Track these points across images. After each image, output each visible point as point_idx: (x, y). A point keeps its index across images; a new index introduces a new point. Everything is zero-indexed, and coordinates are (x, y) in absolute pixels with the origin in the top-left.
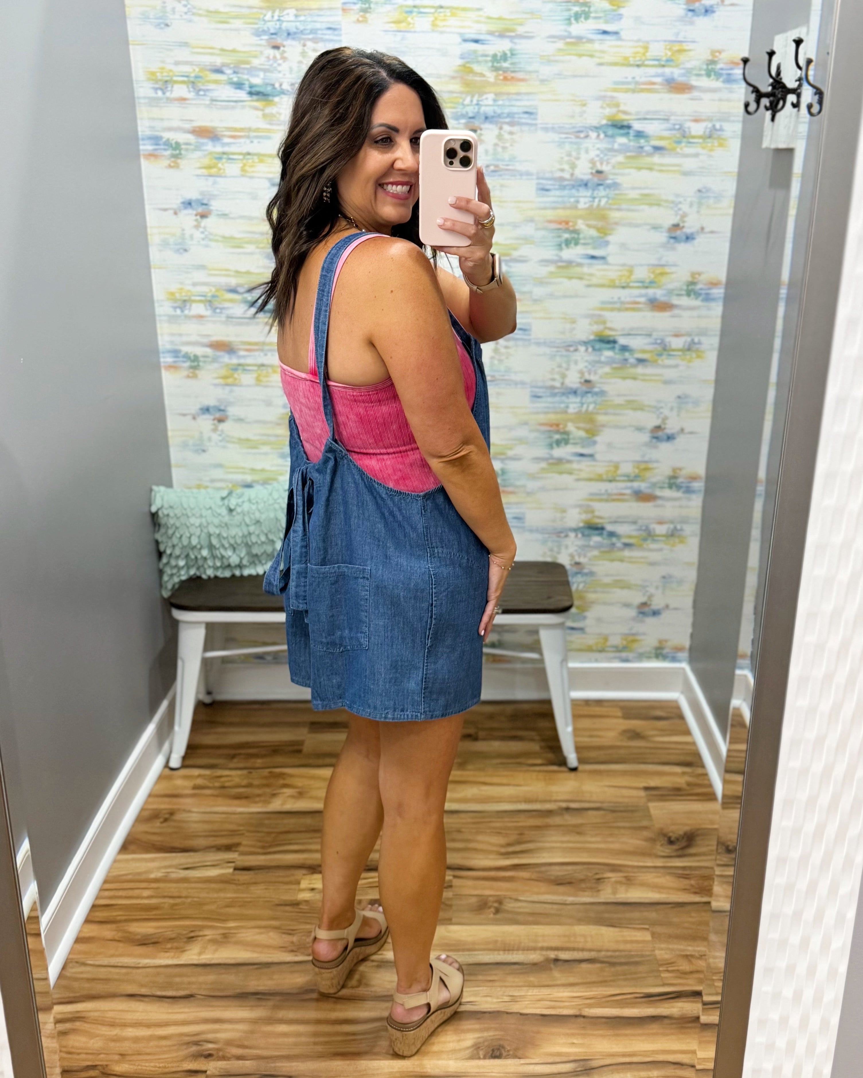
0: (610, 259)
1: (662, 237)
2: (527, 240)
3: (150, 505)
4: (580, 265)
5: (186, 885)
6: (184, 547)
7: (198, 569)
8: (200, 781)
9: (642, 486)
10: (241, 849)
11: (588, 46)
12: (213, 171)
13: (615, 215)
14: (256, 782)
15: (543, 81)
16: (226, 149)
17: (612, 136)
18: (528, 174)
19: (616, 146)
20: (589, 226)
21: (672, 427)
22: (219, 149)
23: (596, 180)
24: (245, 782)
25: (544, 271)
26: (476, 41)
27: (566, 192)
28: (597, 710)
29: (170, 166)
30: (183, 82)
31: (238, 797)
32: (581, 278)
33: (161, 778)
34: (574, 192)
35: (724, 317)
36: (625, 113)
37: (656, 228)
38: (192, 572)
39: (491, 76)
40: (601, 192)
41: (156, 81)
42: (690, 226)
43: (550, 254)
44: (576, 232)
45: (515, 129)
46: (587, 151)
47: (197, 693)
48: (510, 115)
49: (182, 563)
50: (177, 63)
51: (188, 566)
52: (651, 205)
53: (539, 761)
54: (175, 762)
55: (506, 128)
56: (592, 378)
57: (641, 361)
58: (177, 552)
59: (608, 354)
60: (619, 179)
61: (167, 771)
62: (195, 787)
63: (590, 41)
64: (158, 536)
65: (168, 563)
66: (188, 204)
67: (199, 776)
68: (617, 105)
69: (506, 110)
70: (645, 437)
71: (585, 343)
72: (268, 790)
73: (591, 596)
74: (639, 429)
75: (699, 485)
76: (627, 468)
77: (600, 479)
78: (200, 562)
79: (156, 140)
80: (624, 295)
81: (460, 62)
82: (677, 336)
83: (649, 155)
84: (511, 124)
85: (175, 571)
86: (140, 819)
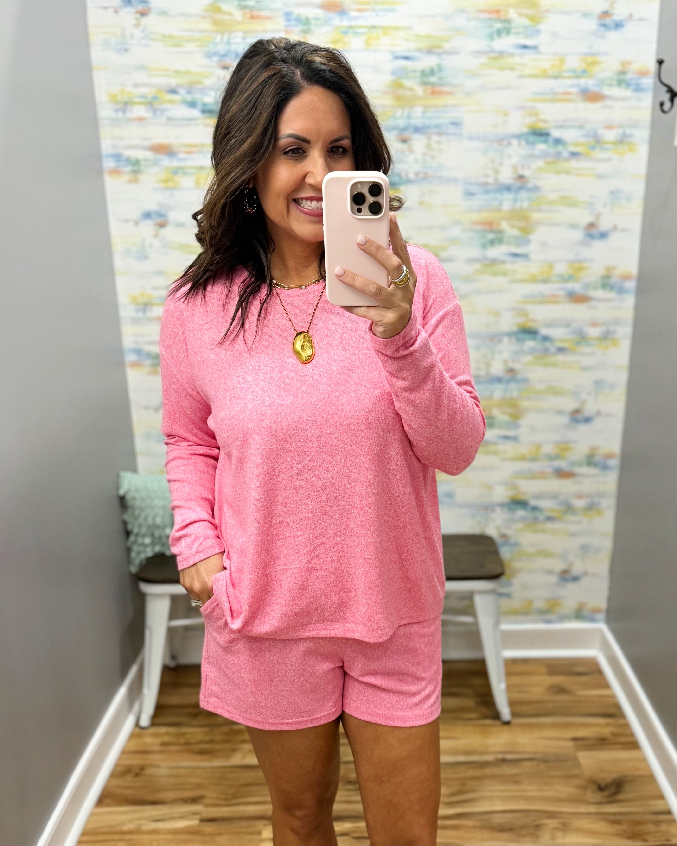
0: (532, 256)
1: (579, 235)
2: (454, 241)
3: (118, 488)
4: (503, 262)
5: (156, 837)
6: (149, 527)
7: (163, 545)
8: (167, 739)
9: (563, 464)
10: (206, 801)
11: (510, 60)
12: (171, 184)
13: (536, 216)
14: (218, 738)
15: (468, 94)
16: (182, 164)
17: (533, 143)
18: (455, 180)
19: (536, 152)
20: (512, 226)
21: (589, 409)
22: (175, 164)
23: (518, 184)
24: (207, 738)
25: (470, 269)
26: (406, 58)
27: (491, 196)
28: (524, 668)
29: (130, 182)
30: (141, 103)
31: (201, 752)
32: (504, 274)
33: (133, 736)
34: (498, 196)
35: (637, 308)
36: (544, 121)
37: (574, 226)
38: (157, 549)
39: (419, 90)
40: (523, 195)
41: (117, 103)
42: (604, 224)
43: (475, 253)
44: (500, 232)
45: (443, 138)
46: (509, 157)
47: (164, 657)
48: (438, 126)
49: (147, 541)
50: (136, 85)
51: (153, 544)
52: (569, 205)
53: (474, 716)
54: (145, 721)
55: (435, 138)
56: (516, 366)
57: (561, 350)
58: (143, 530)
59: (530, 344)
60: (540, 183)
61: (138, 730)
62: (164, 744)
63: (511, 55)
64: (127, 517)
65: (135, 542)
66: (147, 215)
67: (167, 734)
68: (537, 114)
69: (434, 122)
70: (565, 420)
71: (509, 335)
72: (228, 746)
73: (517, 565)
74: (560, 412)
75: (614, 463)
76: (548, 449)
77: (523, 458)
78: (164, 540)
79: (117, 157)
80: (546, 289)
81: (391, 78)
82: (594, 325)
83: (567, 160)
84: (440, 134)
85: (141, 548)
86: (114, 774)
